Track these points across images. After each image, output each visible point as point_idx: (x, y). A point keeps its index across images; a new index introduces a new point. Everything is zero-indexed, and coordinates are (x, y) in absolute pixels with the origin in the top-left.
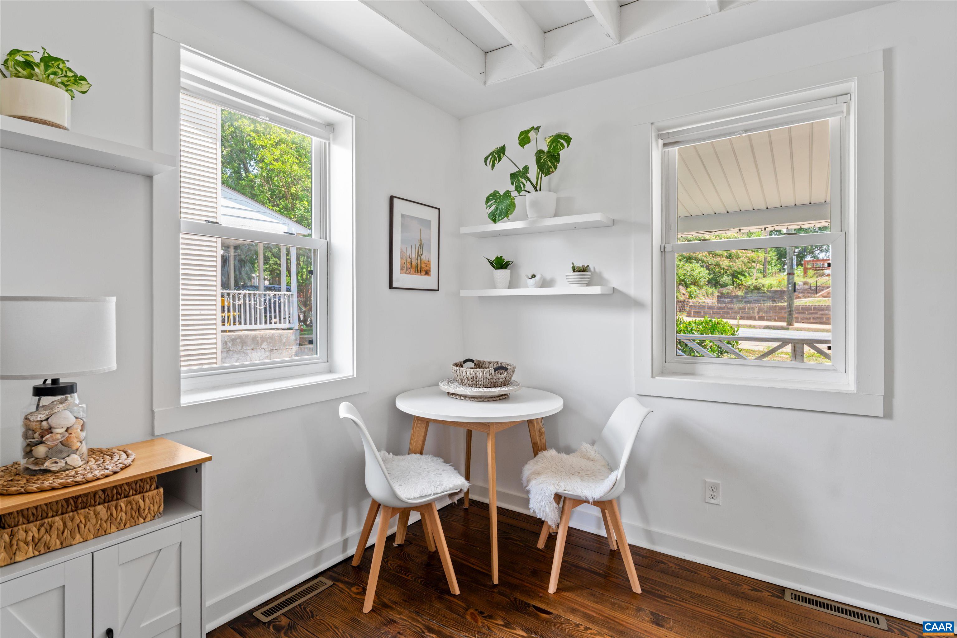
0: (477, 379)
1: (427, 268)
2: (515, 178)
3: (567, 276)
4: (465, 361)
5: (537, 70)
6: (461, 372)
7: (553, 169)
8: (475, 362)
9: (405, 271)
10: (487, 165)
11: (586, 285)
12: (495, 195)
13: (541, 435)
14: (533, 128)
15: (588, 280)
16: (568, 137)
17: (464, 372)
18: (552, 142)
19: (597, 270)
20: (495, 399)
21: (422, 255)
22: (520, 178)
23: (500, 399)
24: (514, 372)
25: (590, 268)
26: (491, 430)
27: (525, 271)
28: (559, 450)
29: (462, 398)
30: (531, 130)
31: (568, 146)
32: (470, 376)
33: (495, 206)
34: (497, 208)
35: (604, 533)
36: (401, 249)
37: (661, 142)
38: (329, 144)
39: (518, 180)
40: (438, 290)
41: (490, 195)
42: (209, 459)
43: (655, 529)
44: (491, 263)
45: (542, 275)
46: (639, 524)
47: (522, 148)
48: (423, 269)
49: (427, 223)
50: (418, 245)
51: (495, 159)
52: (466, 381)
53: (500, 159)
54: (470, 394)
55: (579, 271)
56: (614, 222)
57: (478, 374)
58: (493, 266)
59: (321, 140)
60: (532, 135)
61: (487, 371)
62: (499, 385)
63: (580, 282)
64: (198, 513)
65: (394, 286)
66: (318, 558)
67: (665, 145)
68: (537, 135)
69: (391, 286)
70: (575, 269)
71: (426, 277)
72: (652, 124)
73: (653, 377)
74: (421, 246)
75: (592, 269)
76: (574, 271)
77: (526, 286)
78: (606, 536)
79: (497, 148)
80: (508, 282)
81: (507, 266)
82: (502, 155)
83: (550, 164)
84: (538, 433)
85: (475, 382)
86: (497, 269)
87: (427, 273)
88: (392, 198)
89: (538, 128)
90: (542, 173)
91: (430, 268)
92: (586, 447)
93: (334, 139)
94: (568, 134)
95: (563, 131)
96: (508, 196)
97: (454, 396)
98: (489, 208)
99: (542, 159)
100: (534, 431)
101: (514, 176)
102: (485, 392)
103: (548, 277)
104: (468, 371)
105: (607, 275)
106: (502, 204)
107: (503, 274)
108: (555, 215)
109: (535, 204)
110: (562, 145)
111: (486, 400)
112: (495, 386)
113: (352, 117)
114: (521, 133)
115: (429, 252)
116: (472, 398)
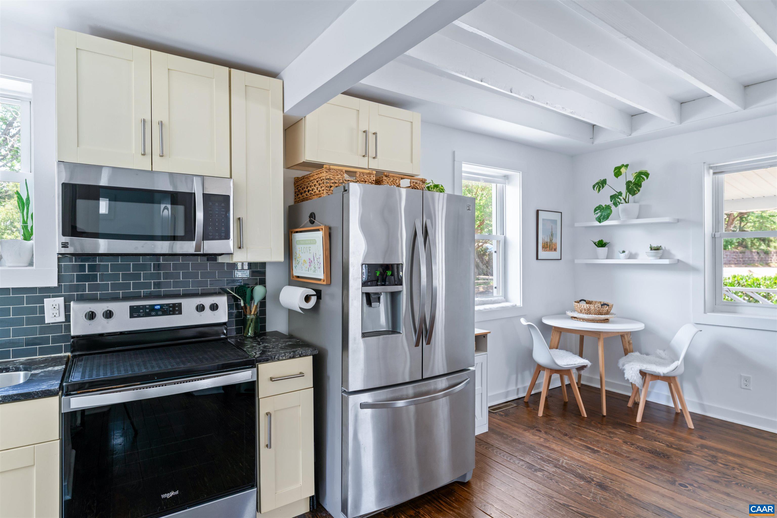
0: (591, 310)
1: (555, 247)
2: (613, 198)
3: (646, 252)
4: (581, 301)
5: (627, 137)
6: (580, 306)
7: (638, 192)
8: (586, 301)
9: (544, 250)
10: (594, 190)
11: (659, 258)
12: (600, 207)
13: (630, 344)
14: (623, 165)
15: (661, 255)
16: (647, 173)
17: (583, 306)
18: (637, 177)
19: (667, 248)
20: (601, 322)
21: (552, 240)
22: (616, 199)
23: (604, 322)
24: (612, 307)
25: (662, 248)
26: (601, 336)
27: (618, 248)
28: (641, 353)
29: (581, 320)
30: (623, 167)
31: (647, 178)
32: (586, 309)
33: (600, 213)
34: (602, 215)
35: (672, 405)
36: (542, 238)
37: (711, 171)
38: (505, 186)
39: (615, 199)
40: (561, 259)
41: (597, 207)
42: (490, 332)
43: (706, 403)
44: (595, 244)
45: (629, 251)
46: (696, 400)
47: (616, 178)
48: (553, 248)
49: (555, 222)
50: (550, 235)
51: (600, 187)
52: (583, 311)
53: (603, 187)
54: (587, 318)
55: (655, 250)
56: (678, 221)
57: (591, 307)
58: (596, 245)
59: (501, 185)
60: (623, 170)
61: (597, 306)
62: (604, 314)
63: (655, 256)
64: (486, 353)
65: (539, 258)
66: (507, 394)
67: (714, 173)
68: (626, 170)
69: (537, 258)
70: (652, 248)
71: (555, 252)
72: (704, 163)
73: (705, 313)
74: (552, 235)
75: (663, 248)
76: (651, 250)
77: (619, 259)
78: (673, 406)
79: (601, 180)
80: (606, 254)
81: (606, 245)
82: (604, 185)
83: (635, 189)
84: (628, 343)
85: (589, 312)
86: (599, 247)
87: (555, 250)
88: (538, 212)
89: (627, 166)
90: (630, 193)
91: (556, 247)
92: (660, 352)
93: (508, 183)
94: (647, 171)
95: (644, 169)
96: (609, 208)
97: (576, 319)
98: (596, 214)
99: (630, 187)
100: (626, 342)
101: (612, 197)
102: (596, 317)
103: (633, 252)
104: (584, 305)
105: (673, 252)
106: (605, 213)
107: (603, 251)
108: (638, 217)
109: (624, 210)
110: (643, 178)
111: (596, 322)
112: (601, 314)
113: (520, 172)
114: (616, 168)
115: (556, 238)
116: (587, 320)
